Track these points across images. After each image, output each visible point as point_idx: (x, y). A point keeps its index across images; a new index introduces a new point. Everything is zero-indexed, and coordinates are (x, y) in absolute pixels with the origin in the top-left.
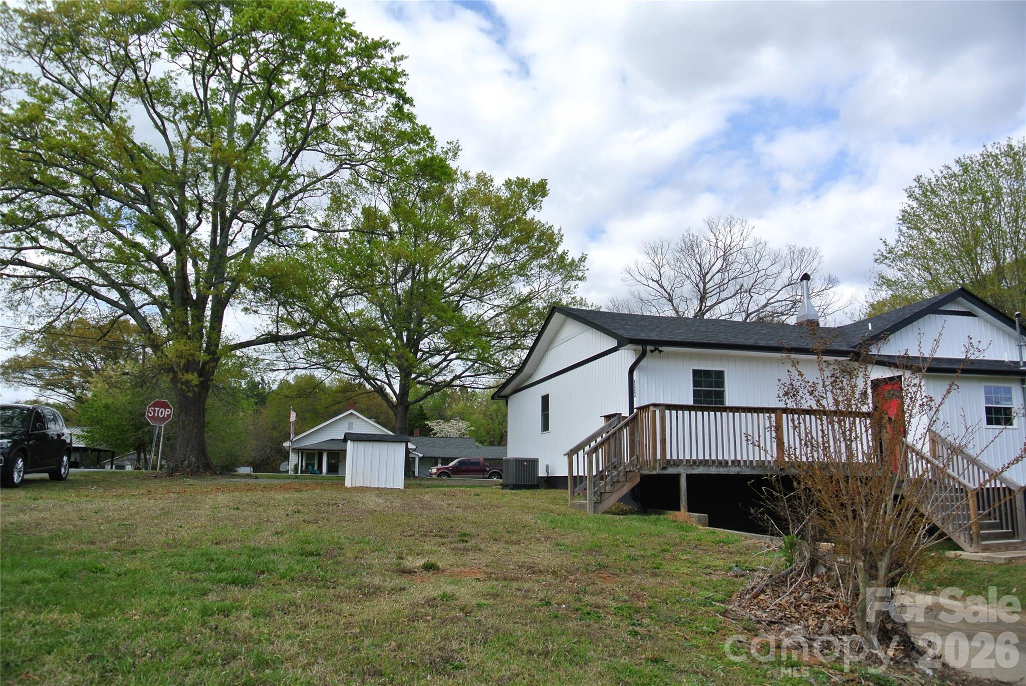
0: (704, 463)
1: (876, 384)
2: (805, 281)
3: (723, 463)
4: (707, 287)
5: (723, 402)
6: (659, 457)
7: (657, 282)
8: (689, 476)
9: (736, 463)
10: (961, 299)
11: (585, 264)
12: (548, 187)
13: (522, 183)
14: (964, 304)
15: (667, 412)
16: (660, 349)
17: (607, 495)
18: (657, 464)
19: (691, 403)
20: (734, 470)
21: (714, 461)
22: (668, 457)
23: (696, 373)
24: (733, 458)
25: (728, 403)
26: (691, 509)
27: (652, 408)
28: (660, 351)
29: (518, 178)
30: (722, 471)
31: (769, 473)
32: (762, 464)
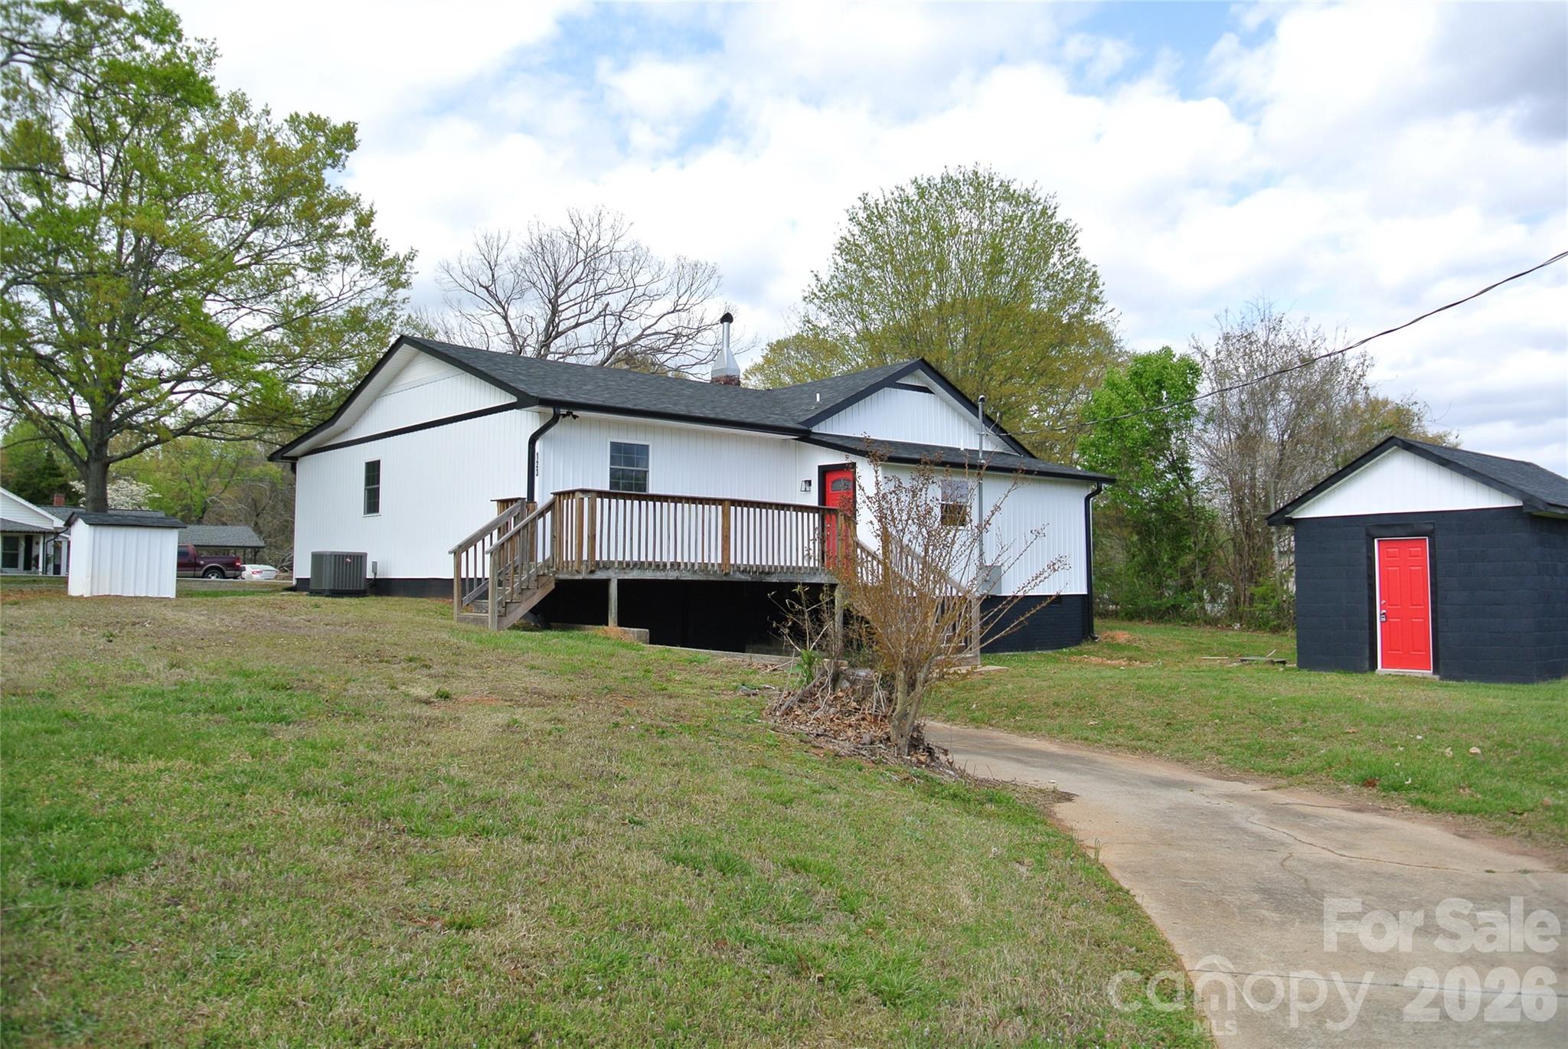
0: (640, 565)
1: (824, 471)
2: (726, 324)
3: (660, 566)
4: (560, 301)
5: (644, 487)
6: (585, 557)
7: (487, 288)
8: (621, 582)
9: (675, 565)
10: (920, 372)
11: (414, 264)
12: (357, 136)
13: (317, 124)
14: (922, 378)
15: (599, 500)
16: (575, 413)
17: (513, 606)
18: (584, 567)
19: (607, 488)
20: (672, 575)
21: (650, 564)
22: (597, 558)
23: (616, 448)
24: (672, 560)
25: (652, 490)
26: (622, 622)
27: (579, 495)
28: (575, 417)
29: (311, 115)
30: (660, 575)
31: (712, 578)
32: (704, 567)
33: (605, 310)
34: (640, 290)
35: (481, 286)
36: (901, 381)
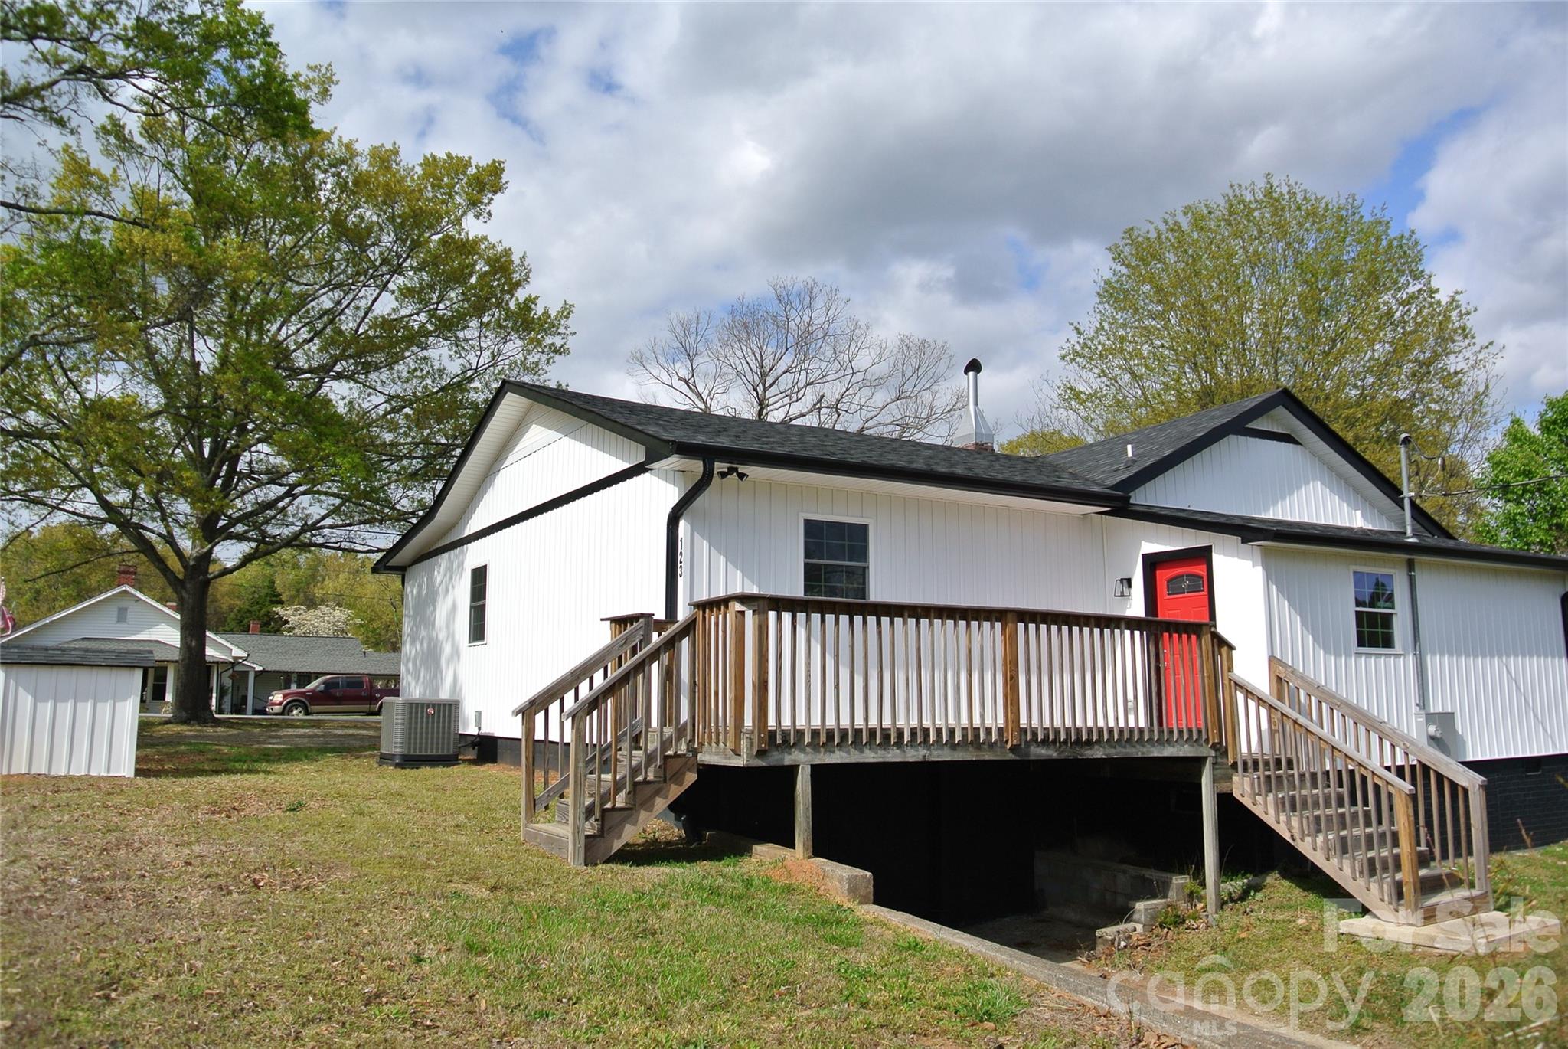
0: (854, 738)
1: (1152, 563)
2: (971, 374)
3: (887, 738)
4: (767, 395)
5: (863, 592)
6: (748, 722)
7: (687, 382)
8: (819, 772)
9: (920, 735)
10: (1281, 411)
11: (570, 322)
12: (505, 177)
13: (458, 165)
14: (1282, 419)
15: (772, 615)
16: (742, 469)
17: (618, 815)
18: (744, 743)
19: (798, 591)
20: (914, 755)
21: (873, 733)
22: (771, 722)
23: (813, 529)
24: (914, 723)
25: (877, 594)
26: (821, 848)
27: (738, 607)
28: (741, 476)
29: (449, 155)
30: (893, 756)
31: (987, 756)
32: (973, 737)
33: (820, 401)
34: (859, 377)
35: (680, 379)
36: (1253, 425)
